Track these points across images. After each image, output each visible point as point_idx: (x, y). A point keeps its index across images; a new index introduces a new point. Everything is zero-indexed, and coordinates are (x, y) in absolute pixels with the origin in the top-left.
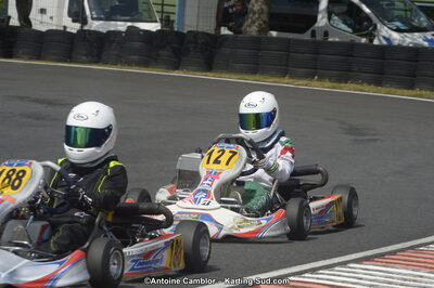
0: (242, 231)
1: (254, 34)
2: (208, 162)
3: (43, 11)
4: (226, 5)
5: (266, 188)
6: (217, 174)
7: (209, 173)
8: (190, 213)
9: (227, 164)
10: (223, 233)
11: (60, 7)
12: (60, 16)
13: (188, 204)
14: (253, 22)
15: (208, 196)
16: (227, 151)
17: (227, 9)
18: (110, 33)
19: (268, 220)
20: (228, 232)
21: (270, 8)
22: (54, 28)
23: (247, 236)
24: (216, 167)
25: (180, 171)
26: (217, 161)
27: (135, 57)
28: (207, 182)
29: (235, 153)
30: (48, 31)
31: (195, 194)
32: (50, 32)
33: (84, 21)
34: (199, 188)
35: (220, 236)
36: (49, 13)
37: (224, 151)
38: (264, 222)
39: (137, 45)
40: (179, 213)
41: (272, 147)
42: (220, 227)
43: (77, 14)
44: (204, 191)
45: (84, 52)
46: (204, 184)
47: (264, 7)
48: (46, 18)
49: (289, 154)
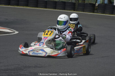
0: (53, 54)
2: (44, 35)
5: (63, 43)
6: (47, 38)
7: (44, 38)
8: (38, 49)
9: (50, 35)
10: (47, 55)
13: (37, 46)
15: (43, 44)
16: (50, 31)
19: (61, 51)
20: (49, 55)
23: (54, 56)
24: (46, 36)
25: (39, 37)
26: (47, 34)
28: (44, 40)
29: (52, 32)
31: (40, 44)
34: (41, 42)
35: (46, 56)
37: (49, 31)
38: (59, 52)
40: (35, 49)
41: (66, 31)
42: (46, 53)
44: (42, 43)
46: (43, 41)
49: (70, 33)
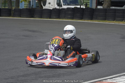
3: (49, 3)
11: (54, 2)
12: (54, 5)
18: (68, 8)
33: (61, 6)
36: (51, 4)
39: (70, 12)
43: (59, 4)
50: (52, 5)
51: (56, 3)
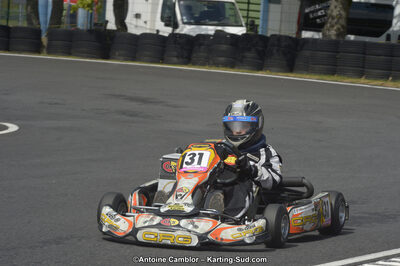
1: (334, 38)
3: (138, 16)
4: (307, 11)
11: (154, 12)
12: (153, 21)
14: (332, 26)
17: (308, 14)
18: (199, 36)
21: (348, 13)
22: (148, 31)
27: (222, 59)
30: (142, 34)
32: (144, 35)
33: (176, 26)
36: (143, 18)
39: (224, 47)
43: (169, 19)
45: (175, 53)
47: (343, 13)
48: (140, 22)
50: (145, 22)
51: (159, 15)
